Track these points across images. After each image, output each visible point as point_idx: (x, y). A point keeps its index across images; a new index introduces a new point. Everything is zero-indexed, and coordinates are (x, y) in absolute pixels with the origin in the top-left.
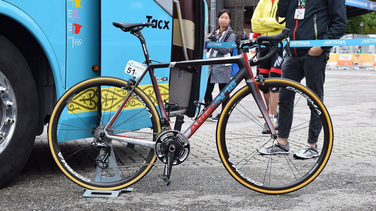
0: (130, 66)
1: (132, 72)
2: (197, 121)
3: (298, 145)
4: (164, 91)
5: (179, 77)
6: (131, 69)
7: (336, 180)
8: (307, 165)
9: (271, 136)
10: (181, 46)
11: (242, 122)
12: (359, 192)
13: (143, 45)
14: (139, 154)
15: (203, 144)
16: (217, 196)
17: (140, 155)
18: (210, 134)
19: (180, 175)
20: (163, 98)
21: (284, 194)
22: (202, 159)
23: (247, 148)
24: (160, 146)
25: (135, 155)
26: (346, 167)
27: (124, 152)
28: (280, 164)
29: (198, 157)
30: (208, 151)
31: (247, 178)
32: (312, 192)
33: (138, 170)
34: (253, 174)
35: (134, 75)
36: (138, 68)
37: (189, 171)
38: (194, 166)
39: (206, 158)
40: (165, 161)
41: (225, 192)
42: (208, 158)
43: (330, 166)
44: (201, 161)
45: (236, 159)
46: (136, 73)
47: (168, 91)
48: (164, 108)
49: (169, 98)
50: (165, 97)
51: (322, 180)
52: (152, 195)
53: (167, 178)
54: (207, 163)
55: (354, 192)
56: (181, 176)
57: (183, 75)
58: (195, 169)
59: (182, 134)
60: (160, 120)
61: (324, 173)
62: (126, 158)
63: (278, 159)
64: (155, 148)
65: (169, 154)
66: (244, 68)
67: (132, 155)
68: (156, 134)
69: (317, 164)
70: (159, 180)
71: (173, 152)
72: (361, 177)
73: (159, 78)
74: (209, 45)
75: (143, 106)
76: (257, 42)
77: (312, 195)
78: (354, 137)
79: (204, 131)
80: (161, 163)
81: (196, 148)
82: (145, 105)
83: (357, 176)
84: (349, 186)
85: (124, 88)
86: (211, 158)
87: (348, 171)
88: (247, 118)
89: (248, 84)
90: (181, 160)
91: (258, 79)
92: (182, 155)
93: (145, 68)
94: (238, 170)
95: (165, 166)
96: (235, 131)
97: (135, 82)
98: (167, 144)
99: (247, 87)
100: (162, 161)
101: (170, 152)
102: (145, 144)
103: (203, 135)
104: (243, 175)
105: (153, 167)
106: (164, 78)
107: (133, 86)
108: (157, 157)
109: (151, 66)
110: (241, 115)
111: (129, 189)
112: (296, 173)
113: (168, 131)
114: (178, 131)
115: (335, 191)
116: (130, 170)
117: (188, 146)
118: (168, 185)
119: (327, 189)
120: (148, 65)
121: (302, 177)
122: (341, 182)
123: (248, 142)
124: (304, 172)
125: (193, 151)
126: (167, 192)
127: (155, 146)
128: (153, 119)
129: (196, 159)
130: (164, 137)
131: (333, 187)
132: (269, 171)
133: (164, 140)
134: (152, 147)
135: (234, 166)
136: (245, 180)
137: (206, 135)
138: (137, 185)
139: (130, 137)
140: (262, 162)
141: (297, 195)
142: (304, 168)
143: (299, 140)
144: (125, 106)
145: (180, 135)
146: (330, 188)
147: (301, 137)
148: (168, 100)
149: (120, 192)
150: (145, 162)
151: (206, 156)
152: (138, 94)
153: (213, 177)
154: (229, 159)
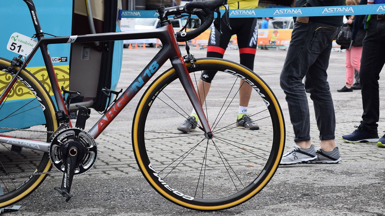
0: (15, 40)
1: (17, 49)
2: (106, 115)
3: (242, 146)
4: (63, 76)
5: (84, 57)
6: (16, 44)
7: (288, 192)
8: (252, 173)
9: (205, 134)
10: (86, 15)
11: (169, 118)
12: (318, 207)
13: (33, 12)
14: (29, 161)
15: (117, 147)
16: (134, 214)
17: (31, 162)
18: (126, 134)
19: (85, 187)
20: (60, 84)
21: (222, 211)
22: (114, 166)
23: (174, 151)
24: (56, 149)
25: (24, 163)
26: (302, 175)
27: (8, 158)
28: (217, 172)
29: (110, 163)
30: (123, 156)
31: (173, 190)
32: (257, 207)
33: (27, 181)
34: (182, 186)
35: (20, 53)
36: (26, 43)
37: (96, 182)
38: (104, 176)
39: (120, 166)
40: (63, 169)
41: (144, 209)
42: (123, 166)
43: (281, 173)
44: (114, 170)
45: (160, 166)
46: (22, 51)
47: (69, 76)
48: (61, 97)
49: (70, 85)
50: (64, 84)
51: (271, 192)
52: (46, 214)
53: (66, 191)
54: (122, 171)
55: (312, 206)
56: (86, 189)
57: (88, 55)
58: (106, 180)
59: (86, 133)
60: (56, 114)
61: (274, 182)
62: (12, 166)
63: (215, 165)
64: (49, 151)
65: (69, 159)
66: (169, 44)
67: (19, 162)
68: (51, 132)
69: (264, 170)
70: (57, 194)
71: (75, 156)
72: (321, 188)
73: (56, 58)
74: (124, 14)
75: (33, 96)
76: (186, 10)
77: (258, 211)
78: (313, 136)
79: (119, 130)
80: (58, 172)
81: (107, 152)
82: (36, 93)
83: (316, 186)
84: (305, 199)
85: (6, 71)
86: (126, 166)
87: (305, 180)
88: (175, 113)
89: (174, 66)
90: (85, 167)
91: (187, 60)
92: (87, 160)
93: (34, 43)
94: (161, 179)
95: (64, 176)
96: (159, 129)
97: (21, 63)
98: (67, 146)
99: (173, 70)
100: (60, 169)
101: (71, 157)
102: (35, 146)
103: (117, 135)
104: (168, 186)
105: (48, 177)
106: (62, 58)
107: (19, 68)
108: (52, 164)
109: (43, 40)
110: (167, 109)
111: (15, 207)
112: (238, 183)
113: (68, 129)
114: (81, 129)
115: (288, 205)
116: (17, 182)
117: (95, 149)
118: (67, 201)
119: (277, 204)
120: (39, 39)
121: (245, 188)
122: (296, 194)
123: (176, 143)
124: (248, 181)
125: (103, 156)
126: (66, 210)
127: (49, 149)
128: (47, 113)
129: (107, 166)
130: (62, 137)
131: (285, 200)
132: (202, 181)
133: (61, 141)
134: (46, 150)
135: (155, 174)
136: (171, 193)
137: (120, 135)
138: (26, 201)
139: (15, 137)
140: (195, 169)
141: (238, 211)
142: (248, 177)
143: (243, 140)
144: (7, 96)
145: (84, 135)
146: (280, 202)
147: (245, 137)
148: (69, 88)
149: (2, 212)
150: (37, 170)
151: (120, 162)
152: (25, 79)
153: (128, 190)
154: (149, 166)
